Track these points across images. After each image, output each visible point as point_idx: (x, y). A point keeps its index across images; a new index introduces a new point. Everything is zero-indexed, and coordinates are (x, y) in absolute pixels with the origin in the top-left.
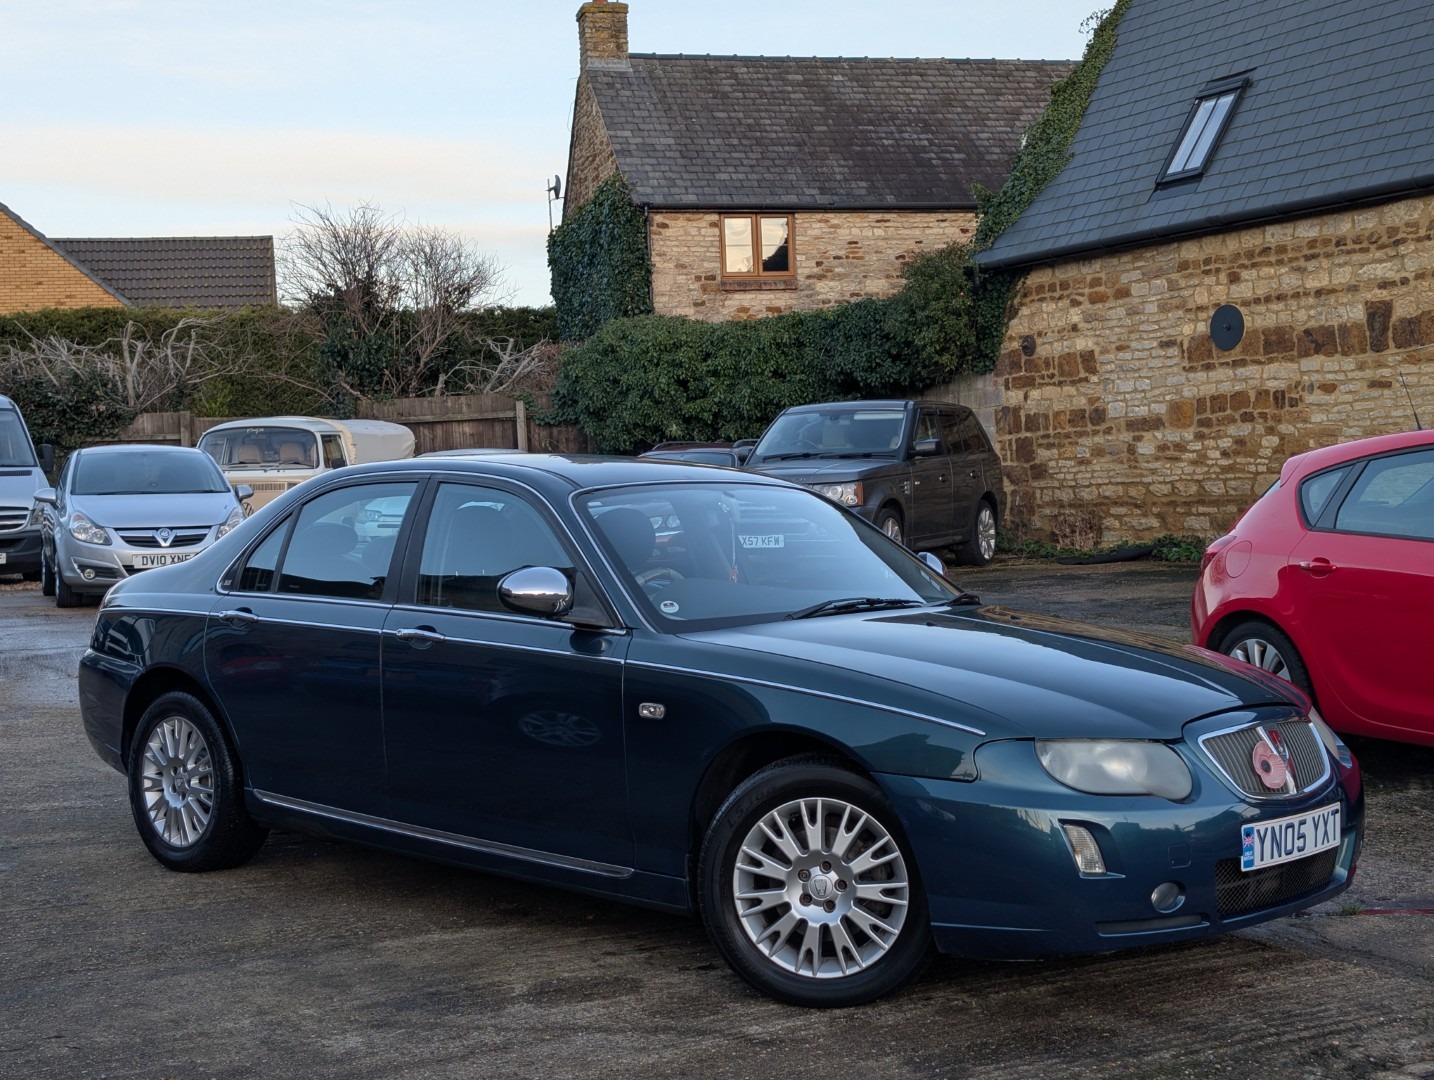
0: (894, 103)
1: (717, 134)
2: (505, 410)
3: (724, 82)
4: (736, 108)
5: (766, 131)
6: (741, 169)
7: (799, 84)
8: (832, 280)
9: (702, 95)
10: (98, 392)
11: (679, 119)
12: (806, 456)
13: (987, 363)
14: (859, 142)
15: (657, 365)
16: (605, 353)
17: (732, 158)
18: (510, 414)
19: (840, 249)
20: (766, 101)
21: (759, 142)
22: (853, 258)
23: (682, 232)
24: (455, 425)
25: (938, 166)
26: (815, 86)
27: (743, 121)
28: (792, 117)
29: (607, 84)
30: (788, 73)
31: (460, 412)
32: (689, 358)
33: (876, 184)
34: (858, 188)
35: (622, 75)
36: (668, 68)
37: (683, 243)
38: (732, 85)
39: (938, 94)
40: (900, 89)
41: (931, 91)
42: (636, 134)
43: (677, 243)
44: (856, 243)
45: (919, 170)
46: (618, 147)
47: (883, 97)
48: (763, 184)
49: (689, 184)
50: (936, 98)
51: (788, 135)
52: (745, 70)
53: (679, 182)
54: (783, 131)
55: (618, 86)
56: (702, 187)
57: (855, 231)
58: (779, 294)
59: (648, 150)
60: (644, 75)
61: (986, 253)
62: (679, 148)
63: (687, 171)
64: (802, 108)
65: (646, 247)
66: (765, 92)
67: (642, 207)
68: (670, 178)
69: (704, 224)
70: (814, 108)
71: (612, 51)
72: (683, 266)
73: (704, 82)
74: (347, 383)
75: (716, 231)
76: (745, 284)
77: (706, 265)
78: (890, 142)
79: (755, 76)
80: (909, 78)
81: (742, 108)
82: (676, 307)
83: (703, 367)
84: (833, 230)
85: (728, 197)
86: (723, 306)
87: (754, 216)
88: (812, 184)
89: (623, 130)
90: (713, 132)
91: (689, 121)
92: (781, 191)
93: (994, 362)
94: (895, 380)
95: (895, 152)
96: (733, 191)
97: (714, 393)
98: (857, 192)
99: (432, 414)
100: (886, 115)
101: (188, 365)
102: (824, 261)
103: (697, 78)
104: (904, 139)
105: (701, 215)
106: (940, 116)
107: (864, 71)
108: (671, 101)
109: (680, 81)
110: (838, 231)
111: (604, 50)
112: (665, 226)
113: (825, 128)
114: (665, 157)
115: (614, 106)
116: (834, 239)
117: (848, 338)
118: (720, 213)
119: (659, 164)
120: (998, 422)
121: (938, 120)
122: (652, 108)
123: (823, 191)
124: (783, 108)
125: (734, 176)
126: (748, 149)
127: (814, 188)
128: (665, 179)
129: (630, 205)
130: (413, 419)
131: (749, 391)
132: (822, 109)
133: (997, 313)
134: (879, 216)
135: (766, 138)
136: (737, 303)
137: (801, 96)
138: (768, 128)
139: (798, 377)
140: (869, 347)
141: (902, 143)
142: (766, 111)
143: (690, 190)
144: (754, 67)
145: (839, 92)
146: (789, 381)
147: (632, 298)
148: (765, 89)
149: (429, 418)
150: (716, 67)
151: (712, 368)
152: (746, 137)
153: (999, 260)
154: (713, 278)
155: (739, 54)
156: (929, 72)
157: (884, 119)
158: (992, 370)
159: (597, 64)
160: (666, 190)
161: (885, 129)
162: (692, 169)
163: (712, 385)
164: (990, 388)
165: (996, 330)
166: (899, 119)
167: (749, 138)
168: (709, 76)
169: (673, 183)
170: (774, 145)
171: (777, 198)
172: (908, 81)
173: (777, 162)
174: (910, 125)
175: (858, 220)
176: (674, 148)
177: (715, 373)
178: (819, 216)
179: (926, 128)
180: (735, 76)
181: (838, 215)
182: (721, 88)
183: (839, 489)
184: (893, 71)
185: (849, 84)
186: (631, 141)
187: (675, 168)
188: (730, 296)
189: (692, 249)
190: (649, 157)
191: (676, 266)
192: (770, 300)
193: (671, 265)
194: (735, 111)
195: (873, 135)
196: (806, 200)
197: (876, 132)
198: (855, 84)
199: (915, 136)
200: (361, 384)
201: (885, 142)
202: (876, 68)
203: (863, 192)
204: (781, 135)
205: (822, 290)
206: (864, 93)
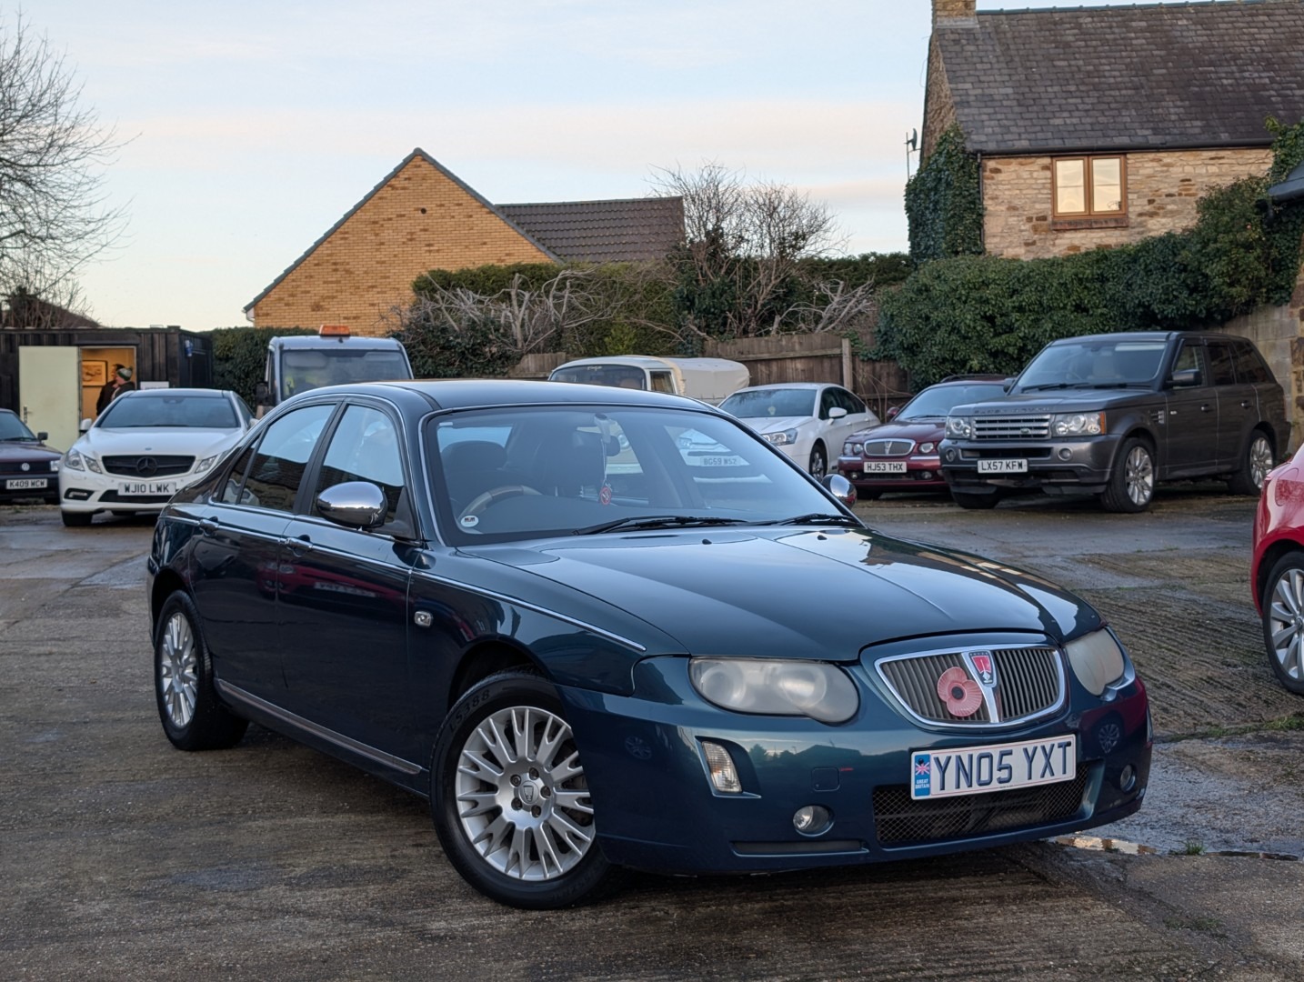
0: (1237, 43)
1: (1055, 82)
2: (833, 348)
3: (1068, 32)
4: (1077, 56)
5: (1105, 77)
6: (1076, 114)
7: (1142, 30)
8: (1164, 217)
9: (1045, 46)
10: (490, 336)
11: (1020, 70)
12: (1063, 387)
13: (1284, 295)
14: (1197, 83)
15: (965, 302)
16: (920, 291)
17: (1067, 104)
18: (837, 351)
19: (1172, 187)
20: (1107, 48)
21: (1096, 87)
22: (1186, 195)
23: (1014, 176)
24: (788, 362)
25: (1277, 103)
26: (1158, 31)
27: (1083, 68)
28: (1132, 62)
29: (954, 41)
30: (1132, 20)
31: (793, 350)
32: (995, 295)
33: (1212, 123)
34: (1192, 127)
35: (969, 32)
36: (1014, 22)
37: (1016, 186)
38: (1074, 35)
39: (1283, 33)
40: (1245, 30)
41: (1277, 30)
42: (976, 86)
43: (1009, 187)
44: (1189, 180)
45: (1256, 108)
46: (958, 99)
47: (1226, 38)
48: (1096, 127)
49: (1023, 130)
50: (1282, 36)
51: (1127, 79)
52: (1089, 19)
53: (1013, 129)
54: (1122, 76)
55: (964, 42)
56: (1035, 133)
57: (1188, 169)
58: (1109, 232)
59: (987, 100)
60: (989, 30)
61: (1280, 186)
62: (1017, 96)
63: (1022, 118)
64: (1143, 53)
65: (979, 192)
66: (1107, 39)
67: (975, 154)
68: (1004, 126)
69: (1036, 168)
70: (1155, 53)
71: (960, 9)
72: (1015, 208)
73: (1047, 33)
74: (695, 325)
75: (1048, 174)
76: (1076, 223)
77: (1037, 206)
78: (1230, 81)
79: (1099, 25)
80: (1255, 19)
81: (1083, 56)
82: (1008, 247)
83: (1009, 303)
84: (1165, 169)
85: (1060, 141)
86: (1054, 245)
87: (1086, 158)
88: (1146, 125)
89: (965, 82)
90: (1051, 80)
91: (1029, 71)
92: (1114, 133)
93: (1290, 293)
94: (1191, 311)
95: (1234, 91)
96: (1066, 135)
97: (1018, 328)
98: (1191, 131)
99: (769, 352)
100: (1228, 56)
101: (564, 311)
102: (1156, 199)
103: (1041, 30)
104: (1244, 78)
105: (1033, 159)
106: (1284, 54)
107: (1210, 15)
108: (1013, 53)
109: (1023, 34)
110: (1171, 169)
111: (953, 10)
112: (997, 171)
113: (1164, 71)
114: (1002, 106)
115: (958, 61)
116: (1166, 177)
117: (1148, 272)
118: (1052, 157)
119: (995, 113)
120: (1293, 353)
121: (1282, 58)
122: (994, 60)
123: (1156, 131)
124: (1124, 54)
125: (1068, 121)
126: (1085, 94)
127: (1147, 129)
128: (1000, 126)
129: (964, 151)
130: (751, 357)
131: (1050, 325)
132: (1163, 53)
133: (1292, 245)
134: (1212, 154)
135: (1105, 83)
136: (1067, 242)
137: (1144, 41)
138: (1107, 74)
139: (1099, 311)
140: (1167, 280)
141: (1242, 82)
142: (1107, 57)
143: (1023, 136)
144: (1099, 16)
145: (1182, 36)
146: (1091, 315)
147: (964, 240)
148: (1107, 36)
149: (766, 356)
150: (1061, 19)
151: (1017, 304)
152: (1083, 83)
153: (1292, 193)
154: (1044, 218)
155: (1085, 6)
156: (1277, 12)
157: (1226, 59)
158: (1287, 302)
159: (946, 23)
160: (1000, 137)
161: (1226, 69)
162: (1027, 116)
163: (1017, 320)
164: (1286, 320)
165: (1291, 261)
166: (1241, 58)
167: (1087, 85)
168: (1053, 27)
169: (1007, 130)
170: (1111, 90)
171: (1109, 139)
172: (1254, 22)
173: (1113, 106)
174: (1252, 64)
175: (1191, 158)
176: (1012, 97)
177: (1020, 309)
178: (1152, 156)
179: (1269, 65)
180: (1079, 26)
181: (1171, 154)
182: (1064, 38)
183: (1082, 418)
184: (1239, 13)
185: (1193, 27)
186: (971, 92)
187: (1010, 116)
188: (1060, 235)
189: (1024, 192)
190: (986, 107)
191: (1008, 209)
192: (1101, 238)
193: (1003, 208)
194: (1075, 59)
195: (1213, 76)
196: (1138, 141)
197: (1216, 72)
198: (1199, 27)
199: (1256, 75)
200: (708, 326)
201: (1225, 82)
202: (1222, 10)
203: (1197, 131)
204: (1119, 79)
205: (1154, 227)
206: (1207, 36)
